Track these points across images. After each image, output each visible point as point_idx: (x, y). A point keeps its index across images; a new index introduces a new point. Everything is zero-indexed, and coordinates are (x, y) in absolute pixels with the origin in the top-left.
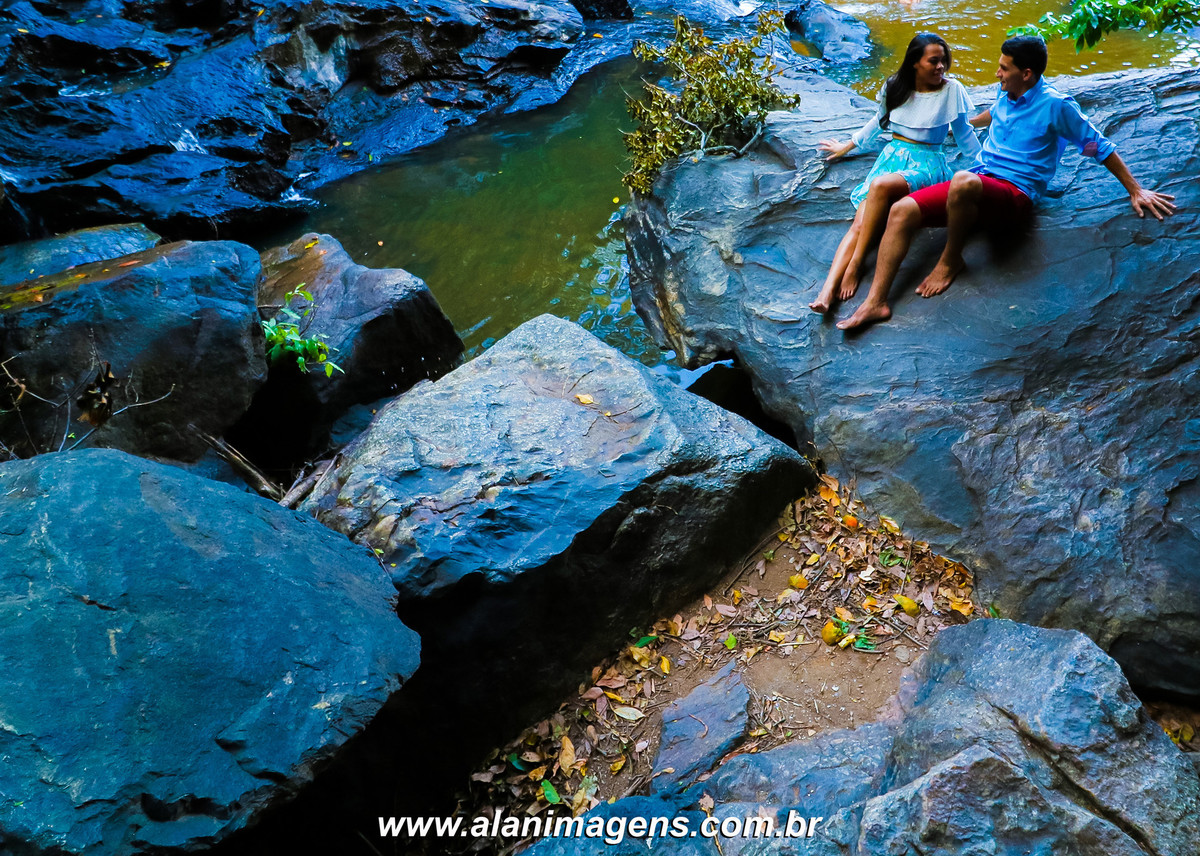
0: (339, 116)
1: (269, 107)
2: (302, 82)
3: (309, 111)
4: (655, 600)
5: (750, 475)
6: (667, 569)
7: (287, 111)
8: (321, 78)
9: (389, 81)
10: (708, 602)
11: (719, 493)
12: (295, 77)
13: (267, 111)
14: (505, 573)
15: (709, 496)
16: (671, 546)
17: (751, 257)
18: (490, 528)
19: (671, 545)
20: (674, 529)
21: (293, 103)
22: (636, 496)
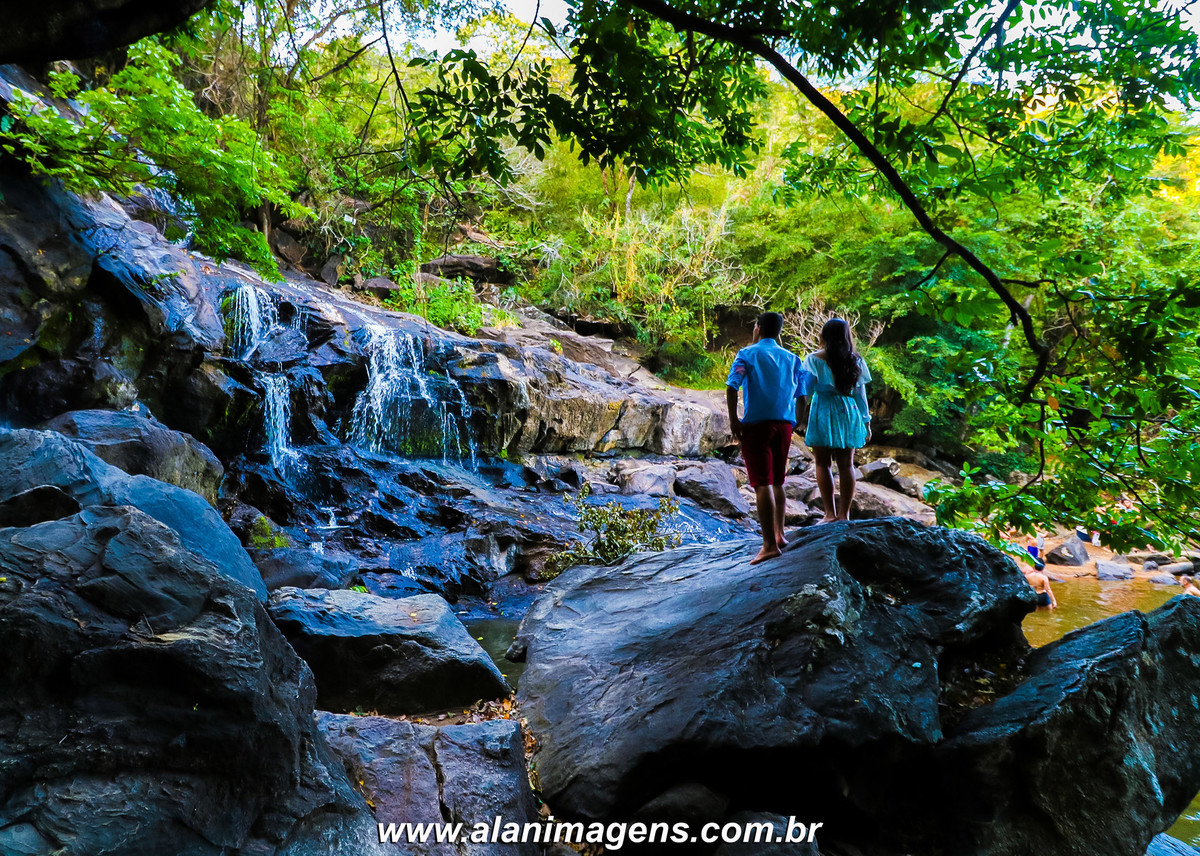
0: (497, 590)
1: (457, 568)
2: (484, 564)
3: (479, 578)
4: (376, 698)
5: (457, 661)
6: (388, 683)
7: (466, 573)
8: (496, 565)
9: (533, 575)
10: (404, 717)
11: (434, 659)
12: (481, 561)
13: (454, 570)
14: (311, 631)
15: (427, 659)
16: (396, 672)
17: (566, 604)
18: (319, 617)
19: (394, 673)
20: (402, 666)
21: (472, 571)
22: (389, 638)
